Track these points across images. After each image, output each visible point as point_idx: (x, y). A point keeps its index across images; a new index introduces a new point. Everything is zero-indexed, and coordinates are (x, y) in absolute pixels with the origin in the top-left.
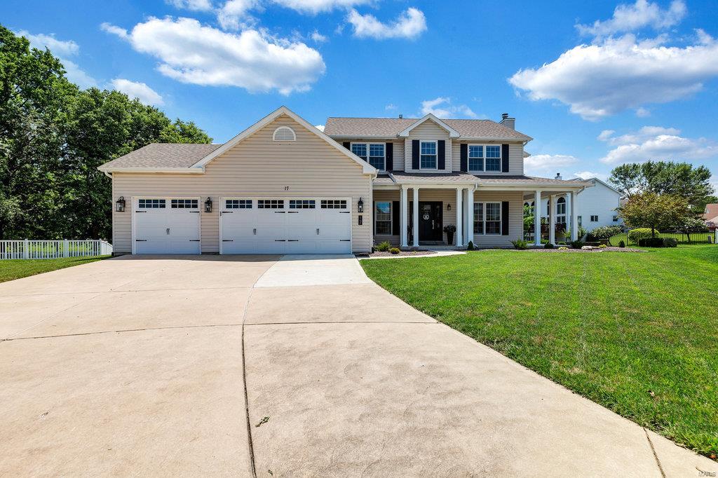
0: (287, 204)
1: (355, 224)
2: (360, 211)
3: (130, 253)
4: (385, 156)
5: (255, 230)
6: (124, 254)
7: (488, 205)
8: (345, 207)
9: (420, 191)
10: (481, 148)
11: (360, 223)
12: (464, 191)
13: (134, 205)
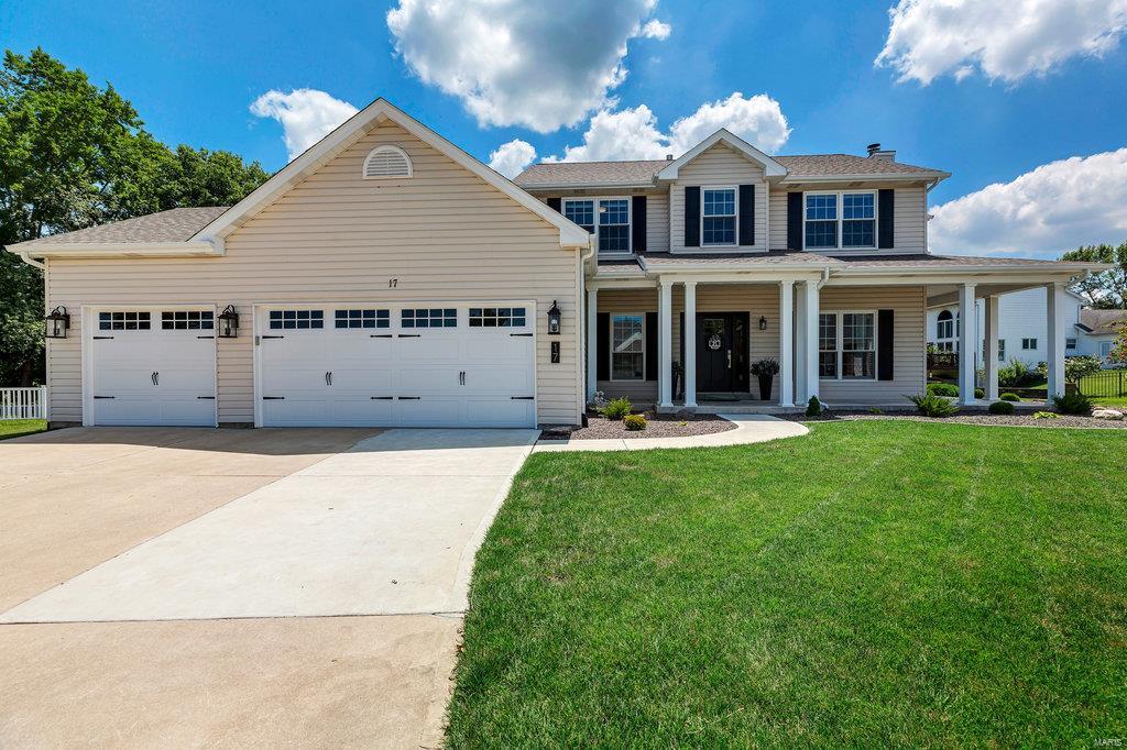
0: (395, 319)
1: (542, 361)
2: (554, 331)
3: (79, 424)
4: (630, 223)
5: (329, 375)
6: (69, 424)
7: (848, 319)
8: (521, 323)
9: (700, 288)
10: (833, 200)
11: (555, 359)
12: (798, 287)
13: (87, 323)
